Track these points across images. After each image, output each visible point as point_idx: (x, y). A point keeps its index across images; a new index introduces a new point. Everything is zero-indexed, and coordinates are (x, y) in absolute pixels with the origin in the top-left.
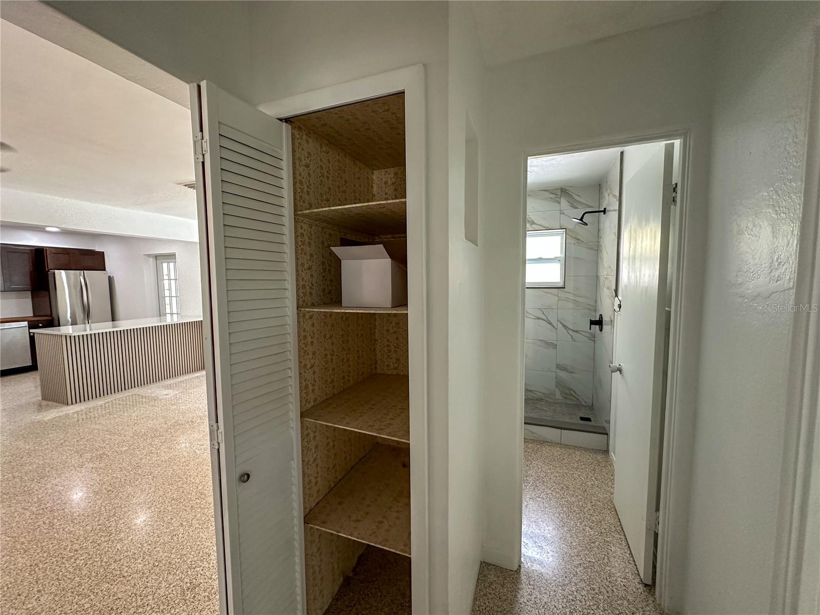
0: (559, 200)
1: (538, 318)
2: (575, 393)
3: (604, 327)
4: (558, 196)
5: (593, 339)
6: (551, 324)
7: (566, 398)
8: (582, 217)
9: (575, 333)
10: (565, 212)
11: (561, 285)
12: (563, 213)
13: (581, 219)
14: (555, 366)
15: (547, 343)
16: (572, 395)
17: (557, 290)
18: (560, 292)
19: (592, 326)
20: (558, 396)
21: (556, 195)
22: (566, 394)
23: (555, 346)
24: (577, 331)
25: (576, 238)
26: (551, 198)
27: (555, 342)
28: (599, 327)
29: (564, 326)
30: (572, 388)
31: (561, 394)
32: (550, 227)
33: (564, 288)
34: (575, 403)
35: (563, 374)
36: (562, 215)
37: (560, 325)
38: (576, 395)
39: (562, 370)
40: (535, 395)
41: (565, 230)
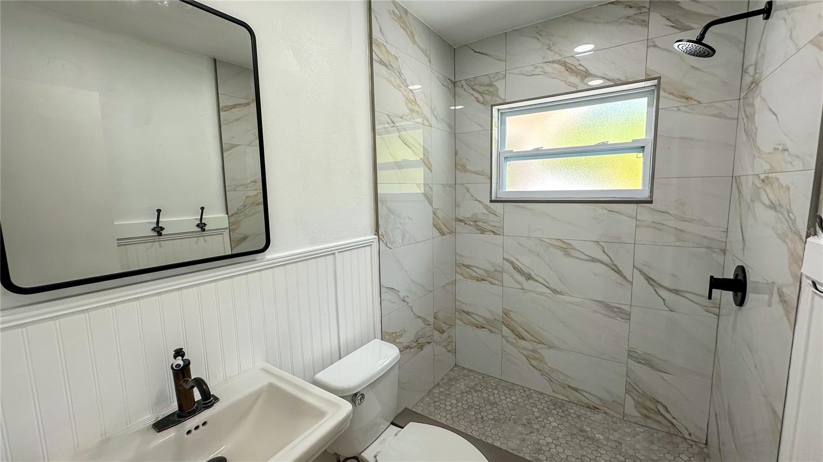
0: (646, 18)
1: (594, 260)
2: (668, 412)
3: (750, 296)
4: (643, 10)
5: (717, 310)
6: (618, 272)
7: (648, 417)
8: (703, 35)
9: (673, 296)
10: (658, 44)
11: (645, 195)
12: (655, 46)
13: (699, 41)
14: (626, 353)
15: (608, 307)
16: (662, 415)
17: (634, 206)
18: (642, 209)
19: (714, 290)
20: (630, 408)
21: (640, 8)
22: (647, 409)
23: (626, 316)
24: (676, 292)
25: (683, 97)
26: (628, 17)
27: (627, 308)
28: (735, 296)
29: (648, 279)
30: (661, 400)
31: (636, 407)
32: (623, 79)
33: (651, 202)
34: (667, 430)
35: (641, 371)
36: (652, 50)
37: (638, 277)
38: (669, 417)
39: (639, 363)
40: (584, 399)
41: (655, 82)
